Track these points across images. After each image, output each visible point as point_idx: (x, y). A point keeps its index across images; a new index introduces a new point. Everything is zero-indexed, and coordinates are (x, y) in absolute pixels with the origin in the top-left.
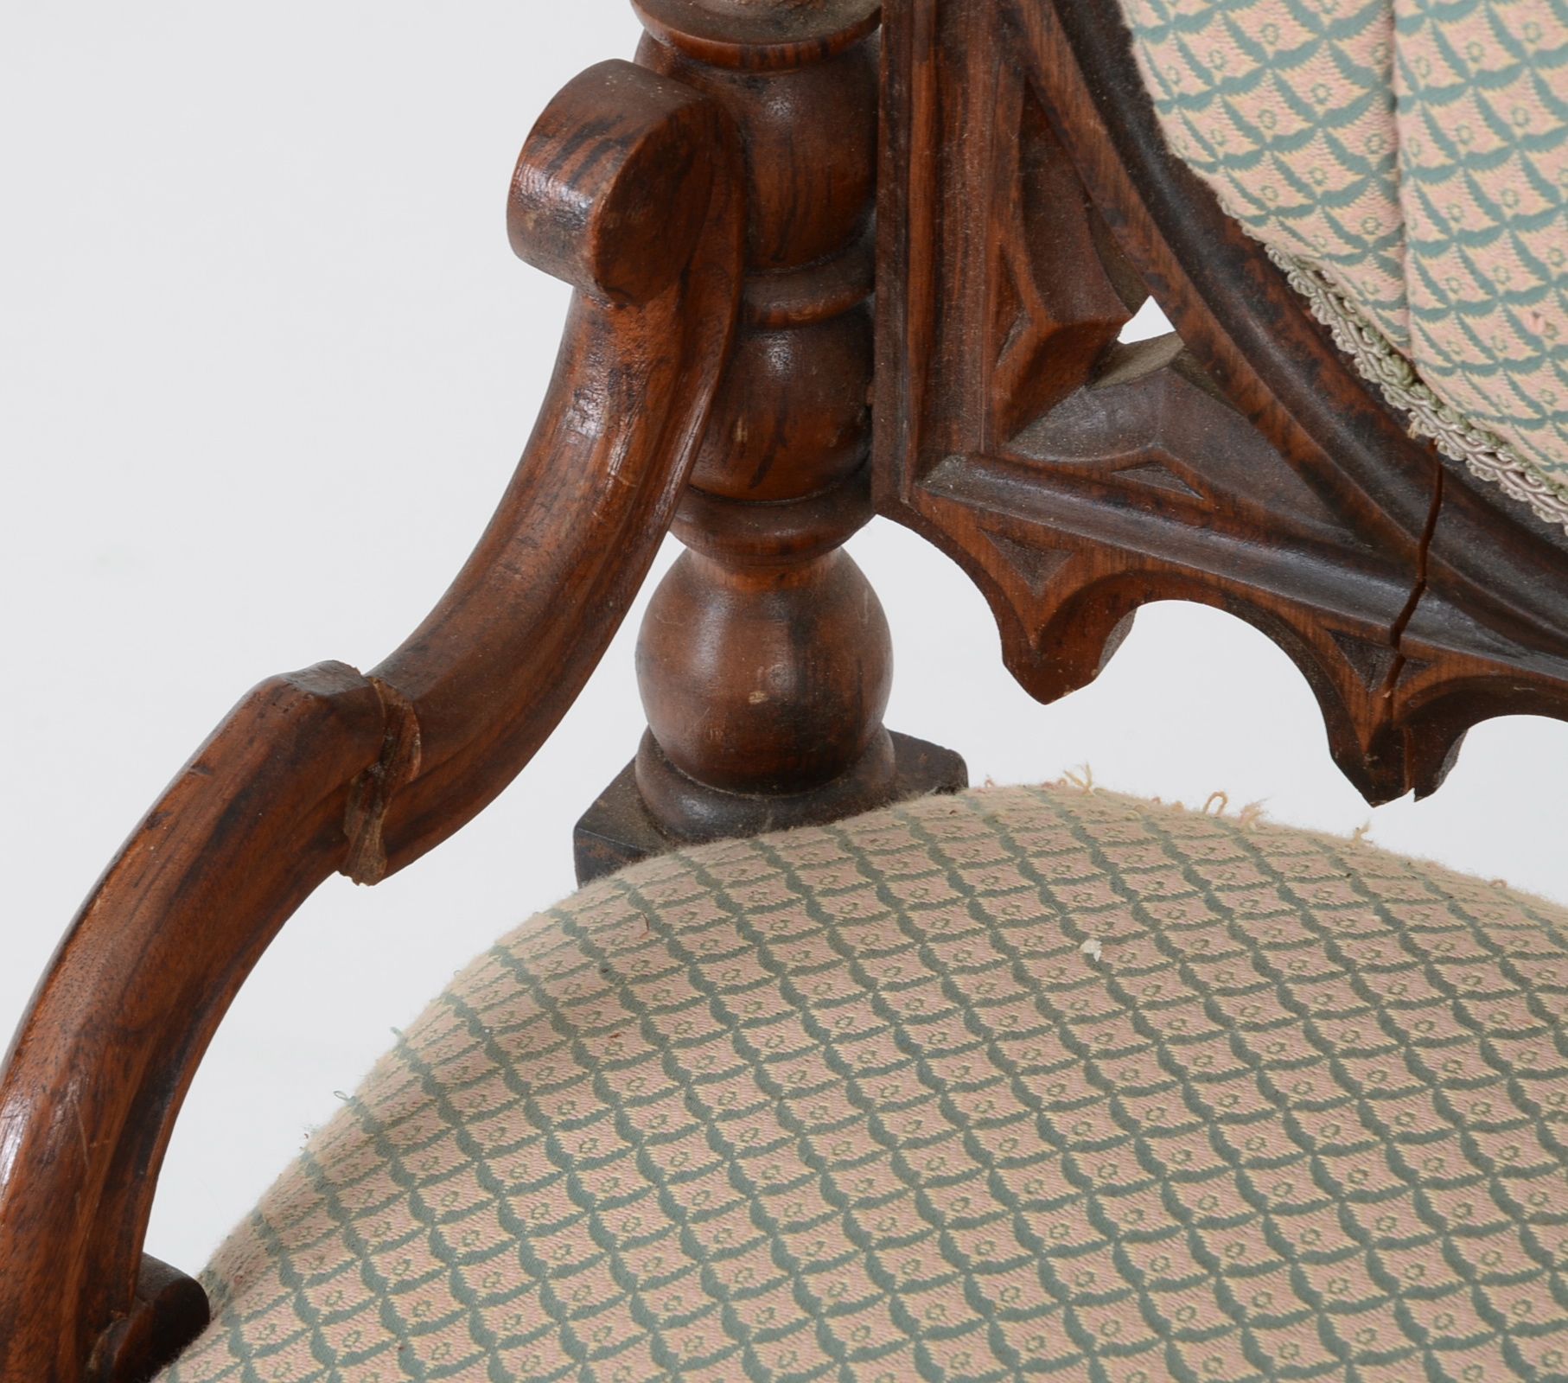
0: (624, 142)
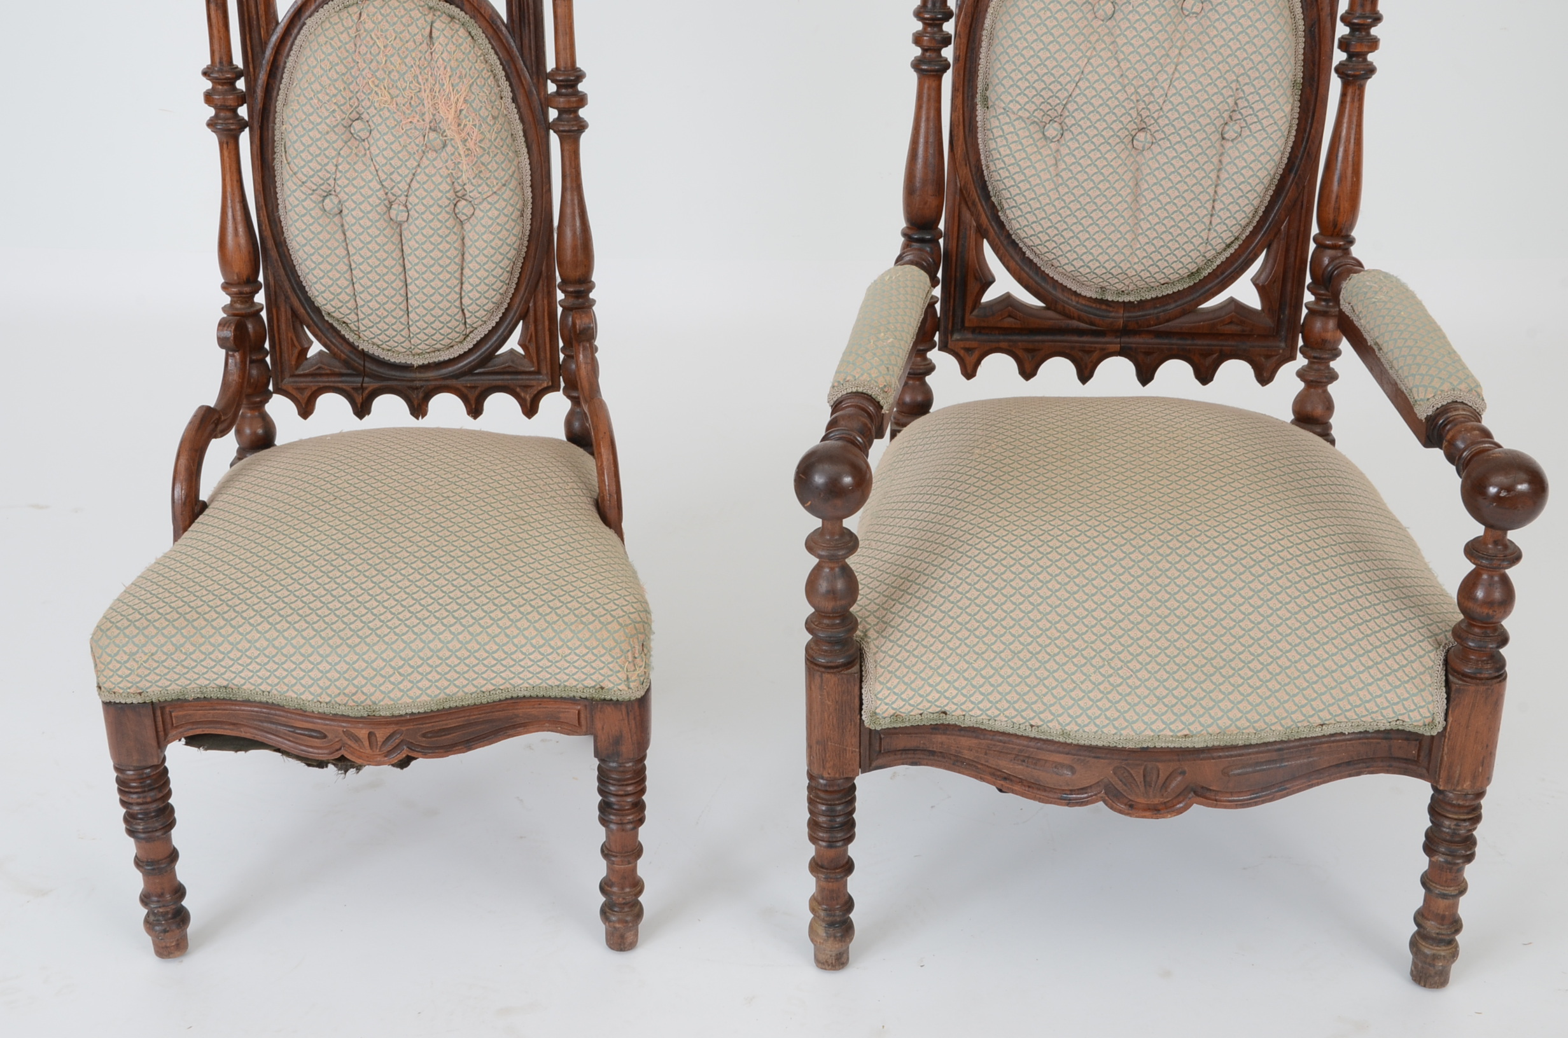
0: (234, 322)
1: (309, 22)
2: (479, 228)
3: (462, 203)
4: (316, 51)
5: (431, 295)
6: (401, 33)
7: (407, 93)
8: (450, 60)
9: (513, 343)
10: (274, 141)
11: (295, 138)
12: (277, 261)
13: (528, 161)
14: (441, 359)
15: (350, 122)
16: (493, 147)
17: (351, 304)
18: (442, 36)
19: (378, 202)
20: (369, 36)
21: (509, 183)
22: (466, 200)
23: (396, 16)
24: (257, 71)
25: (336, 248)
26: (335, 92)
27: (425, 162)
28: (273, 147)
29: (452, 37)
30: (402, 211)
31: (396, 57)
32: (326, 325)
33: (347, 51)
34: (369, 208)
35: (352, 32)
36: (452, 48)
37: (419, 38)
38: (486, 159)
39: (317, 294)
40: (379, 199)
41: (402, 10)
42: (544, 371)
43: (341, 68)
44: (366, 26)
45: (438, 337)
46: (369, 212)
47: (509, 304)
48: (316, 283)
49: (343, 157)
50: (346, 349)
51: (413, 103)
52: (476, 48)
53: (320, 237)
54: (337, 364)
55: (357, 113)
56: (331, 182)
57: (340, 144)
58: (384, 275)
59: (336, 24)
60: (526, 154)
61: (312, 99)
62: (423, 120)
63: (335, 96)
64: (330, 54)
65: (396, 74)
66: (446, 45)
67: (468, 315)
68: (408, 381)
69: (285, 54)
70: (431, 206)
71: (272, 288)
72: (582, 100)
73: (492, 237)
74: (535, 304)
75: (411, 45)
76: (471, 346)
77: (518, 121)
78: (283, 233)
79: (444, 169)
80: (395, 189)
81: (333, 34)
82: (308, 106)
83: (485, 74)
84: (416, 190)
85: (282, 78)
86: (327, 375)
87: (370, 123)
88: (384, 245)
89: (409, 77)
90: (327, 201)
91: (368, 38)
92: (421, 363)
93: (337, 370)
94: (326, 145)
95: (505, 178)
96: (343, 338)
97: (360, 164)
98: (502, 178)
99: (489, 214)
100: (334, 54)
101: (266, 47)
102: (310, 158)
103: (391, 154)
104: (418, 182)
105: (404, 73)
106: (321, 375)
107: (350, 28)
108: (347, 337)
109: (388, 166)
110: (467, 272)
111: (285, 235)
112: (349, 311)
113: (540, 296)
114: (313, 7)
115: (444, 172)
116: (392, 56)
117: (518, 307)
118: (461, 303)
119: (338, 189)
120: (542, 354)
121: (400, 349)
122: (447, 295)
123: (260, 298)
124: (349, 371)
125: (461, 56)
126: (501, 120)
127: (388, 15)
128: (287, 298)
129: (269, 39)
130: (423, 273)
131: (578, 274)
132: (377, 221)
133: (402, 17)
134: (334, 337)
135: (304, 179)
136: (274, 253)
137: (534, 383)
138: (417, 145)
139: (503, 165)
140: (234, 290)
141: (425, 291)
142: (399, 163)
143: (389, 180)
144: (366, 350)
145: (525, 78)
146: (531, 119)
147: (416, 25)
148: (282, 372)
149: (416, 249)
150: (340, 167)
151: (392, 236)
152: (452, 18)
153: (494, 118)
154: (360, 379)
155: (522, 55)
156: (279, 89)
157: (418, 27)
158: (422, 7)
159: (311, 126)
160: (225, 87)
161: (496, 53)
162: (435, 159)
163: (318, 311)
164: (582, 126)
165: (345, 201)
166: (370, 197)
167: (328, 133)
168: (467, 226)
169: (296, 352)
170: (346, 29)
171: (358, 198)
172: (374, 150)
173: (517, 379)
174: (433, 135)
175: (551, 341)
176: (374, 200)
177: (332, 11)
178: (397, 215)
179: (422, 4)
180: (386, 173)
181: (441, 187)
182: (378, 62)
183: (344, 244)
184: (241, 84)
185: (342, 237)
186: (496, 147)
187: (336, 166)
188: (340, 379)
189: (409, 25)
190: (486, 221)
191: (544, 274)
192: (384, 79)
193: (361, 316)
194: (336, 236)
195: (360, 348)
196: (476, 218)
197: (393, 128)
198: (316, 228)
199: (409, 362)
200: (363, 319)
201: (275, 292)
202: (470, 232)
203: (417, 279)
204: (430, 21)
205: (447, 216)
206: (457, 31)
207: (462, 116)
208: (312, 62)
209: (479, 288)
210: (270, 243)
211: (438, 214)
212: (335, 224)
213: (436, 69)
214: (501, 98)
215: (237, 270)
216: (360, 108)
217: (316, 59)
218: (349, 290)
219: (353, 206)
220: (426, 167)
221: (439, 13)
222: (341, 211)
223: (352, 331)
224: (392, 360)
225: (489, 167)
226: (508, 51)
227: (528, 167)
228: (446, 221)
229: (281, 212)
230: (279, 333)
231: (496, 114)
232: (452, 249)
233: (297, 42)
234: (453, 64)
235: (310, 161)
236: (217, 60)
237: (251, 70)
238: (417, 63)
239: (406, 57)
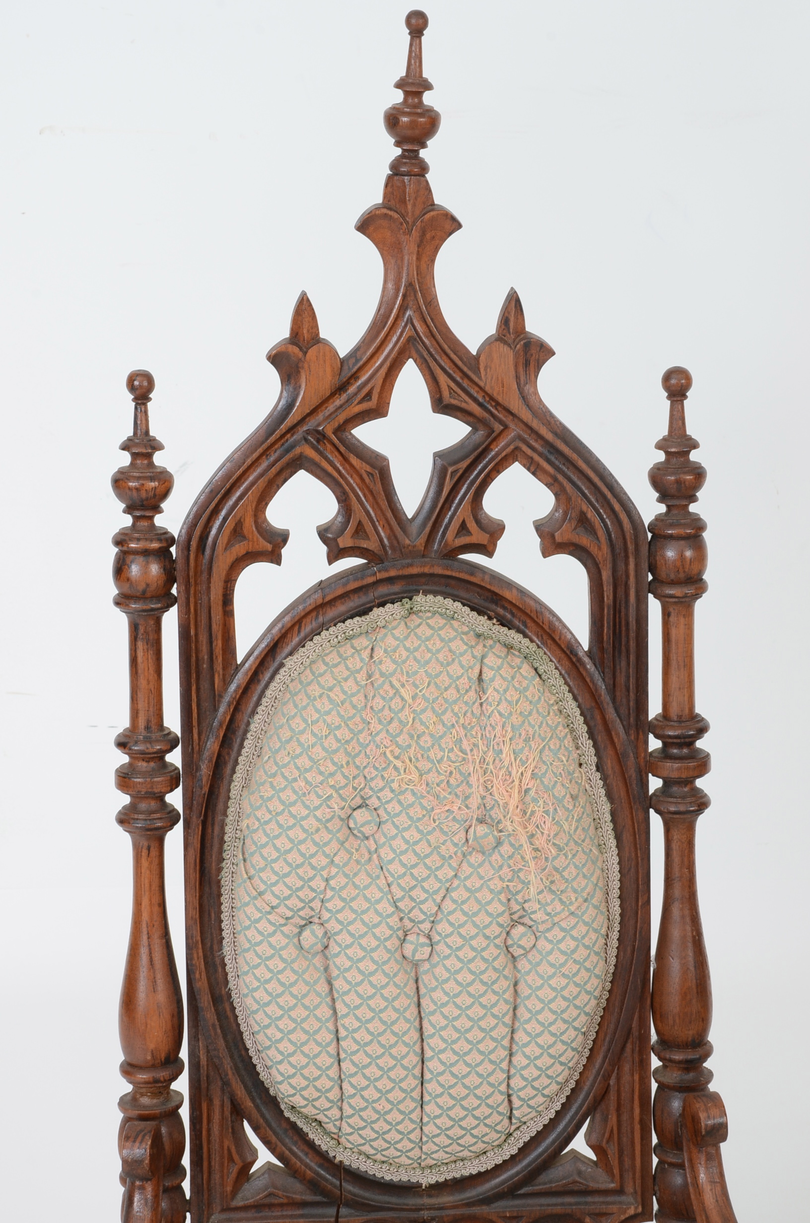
0: (150, 1132)
1: (289, 662)
2: (545, 969)
3: (520, 929)
4: (305, 708)
5: (464, 1077)
6: (437, 676)
7: (444, 767)
8: (511, 714)
9: (580, 1144)
10: (222, 842)
11: (264, 840)
12: (213, 1025)
13: (617, 859)
14: (466, 1173)
15: (350, 812)
16: (572, 843)
17: (334, 1094)
18: (498, 677)
19: (389, 932)
20: (387, 683)
21: (593, 897)
22: (523, 924)
23: (429, 650)
24: (203, 737)
25: (316, 1007)
26: (332, 768)
27: (466, 870)
28: (221, 851)
29: (513, 678)
30: (423, 945)
31: (429, 713)
32: (284, 1125)
33: (354, 707)
34: (374, 943)
35: (361, 677)
36: (512, 695)
37: (463, 683)
38: (560, 862)
39: (280, 1078)
40: (391, 928)
41: (438, 642)
42: (629, 1189)
43: (344, 734)
44: (383, 668)
45: (468, 1140)
46: (373, 950)
47: (577, 1082)
48: (281, 1062)
49: (337, 866)
50: (311, 1162)
51: (452, 781)
52: (547, 694)
53: (294, 990)
54: (298, 1186)
55: (362, 797)
56: (316, 904)
57: (335, 845)
58: (391, 1047)
59: (336, 666)
60: (614, 848)
61: (295, 780)
62: (467, 807)
63: (332, 775)
64: (328, 713)
65: (428, 738)
66: (505, 691)
67: (516, 1103)
68: (411, 1210)
69: (250, 710)
70: (472, 938)
71: (203, 1071)
72: (702, 765)
73: (564, 982)
74: (618, 1079)
75: (451, 694)
76: (514, 1151)
77: (605, 799)
78: (227, 982)
79: (497, 881)
80: (416, 912)
81: (332, 682)
82: (289, 792)
83: (562, 731)
84: (451, 913)
85: (241, 746)
86: (281, 1205)
87: (381, 812)
88: (394, 1000)
89: (446, 742)
90: (306, 933)
91: (387, 687)
92: (433, 1182)
93: (298, 1197)
94: (314, 850)
95: (588, 890)
96: (311, 1146)
97: (363, 875)
98: (583, 890)
99: (562, 946)
100: (334, 713)
101: (219, 702)
102: (287, 869)
103: (414, 860)
104: (454, 901)
105: (441, 737)
106: (270, 1206)
107: (358, 672)
108: (317, 1142)
109: (408, 878)
110: (520, 1037)
111: (231, 985)
112: (329, 1105)
113: (627, 1068)
114: (296, 640)
115: (497, 884)
116: (423, 711)
117: (592, 1086)
118: (508, 1085)
119: (326, 915)
120: (627, 1162)
121: (404, 1160)
122: (489, 1075)
123: (182, 1085)
124: (318, 1198)
125: (525, 706)
126: (582, 800)
127: (416, 649)
128: (226, 1084)
129: (226, 689)
130: (454, 1042)
131: (691, 1033)
132: (385, 963)
133: (438, 651)
134: (295, 1144)
135: (275, 902)
136: (209, 1015)
137: (614, 1208)
138: (456, 845)
139: (584, 870)
140: (142, 1076)
141: (454, 1070)
142: (426, 873)
143: (407, 899)
144: (347, 1163)
145: (618, 734)
146: (623, 793)
147: (460, 662)
148: (209, 1205)
149: (444, 1005)
150: (332, 882)
151: (405, 985)
152: (509, 647)
153: (574, 798)
154: (332, 1211)
155: (614, 700)
156: (236, 763)
157: (462, 667)
158: (466, 634)
159: (292, 822)
160: (152, 764)
161: (575, 698)
162: (481, 865)
163: (274, 1103)
164: (701, 803)
165: (336, 934)
166: (376, 926)
167: (318, 830)
168: (523, 965)
169: (235, 1170)
170: (352, 673)
171: (358, 928)
172: (386, 854)
173: (586, 1203)
174: (482, 830)
175: (642, 1138)
176: (383, 931)
177: (326, 645)
178: (415, 951)
179: (466, 629)
180: (403, 889)
181: (490, 909)
182: (401, 722)
183: (328, 999)
184: (175, 758)
185: (326, 988)
186: (576, 843)
187: (327, 880)
188: (300, 1212)
189: (448, 664)
190: (556, 958)
191: (635, 1032)
192: (409, 746)
193: (348, 1111)
194: (318, 988)
195: (338, 1159)
196: (540, 953)
197: (419, 819)
198: (288, 977)
199: (414, 1180)
200: (350, 1117)
201: (208, 1077)
202: (528, 973)
203: (442, 1051)
204: (479, 656)
205: (496, 952)
206: (520, 668)
207: (528, 799)
208: (298, 724)
209: (539, 1063)
210: (205, 1000)
211: (483, 950)
212: (316, 968)
213: (488, 728)
214: (580, 765)
215: (152, 1046)
216: (367, 790)
217: (305, 721)
218: (333, 1073)
219: (349, 940)
220: (466, 878)
221: (490, 642)
222: (326, 947)
223: (327, 1133)
224: (388, 1178)
225: (565, 874)
226: (594, 695)
227: (617, 868)
228: (495, 959)
229: (227, 949)
230: (209, 1142)
231: (575, 792)
232: (502, 1001)
233: (268, 693)
234: (515, 720)
235: (287, 875)
236: (142, 723)
237: (196, 736)
238: (462, 721)
239: (444, 713)
